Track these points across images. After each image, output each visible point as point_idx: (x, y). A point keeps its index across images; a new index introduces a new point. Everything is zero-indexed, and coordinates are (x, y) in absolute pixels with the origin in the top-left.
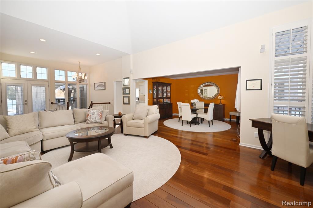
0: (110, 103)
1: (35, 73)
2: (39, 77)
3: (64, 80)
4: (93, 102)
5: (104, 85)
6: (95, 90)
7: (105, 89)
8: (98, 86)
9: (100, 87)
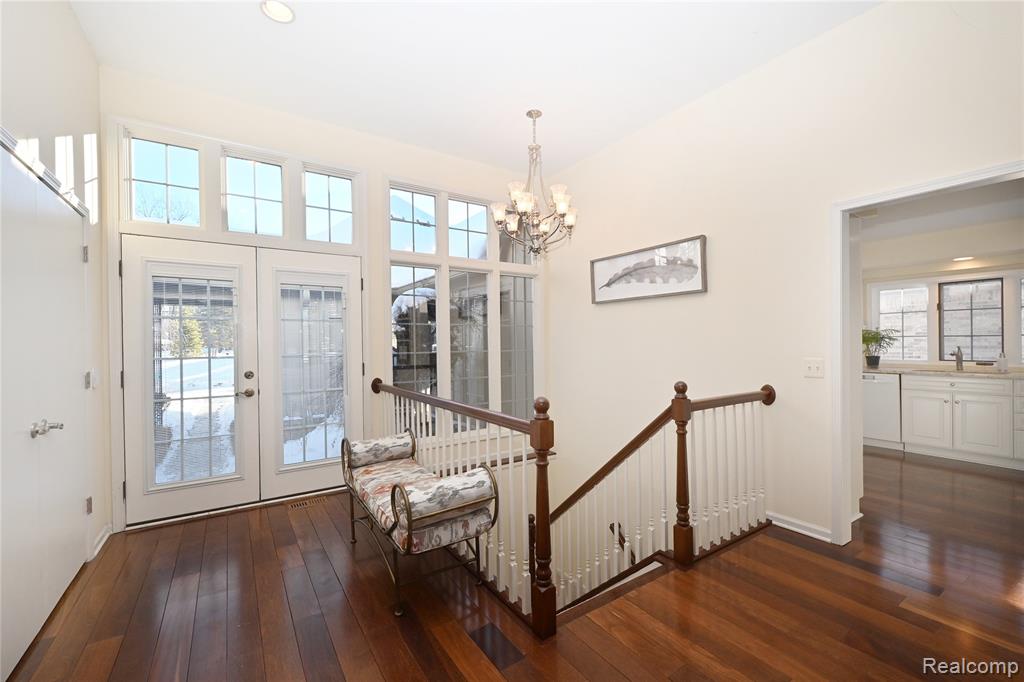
0: (768, 396)
1: (295, 208)
2: (316, 227)
3: (432, 250)
4: (692, 395)
5: (698, 262)
6: (594, 302)
7: (705, 289)
8: (626, 275)
9: (647, 280)
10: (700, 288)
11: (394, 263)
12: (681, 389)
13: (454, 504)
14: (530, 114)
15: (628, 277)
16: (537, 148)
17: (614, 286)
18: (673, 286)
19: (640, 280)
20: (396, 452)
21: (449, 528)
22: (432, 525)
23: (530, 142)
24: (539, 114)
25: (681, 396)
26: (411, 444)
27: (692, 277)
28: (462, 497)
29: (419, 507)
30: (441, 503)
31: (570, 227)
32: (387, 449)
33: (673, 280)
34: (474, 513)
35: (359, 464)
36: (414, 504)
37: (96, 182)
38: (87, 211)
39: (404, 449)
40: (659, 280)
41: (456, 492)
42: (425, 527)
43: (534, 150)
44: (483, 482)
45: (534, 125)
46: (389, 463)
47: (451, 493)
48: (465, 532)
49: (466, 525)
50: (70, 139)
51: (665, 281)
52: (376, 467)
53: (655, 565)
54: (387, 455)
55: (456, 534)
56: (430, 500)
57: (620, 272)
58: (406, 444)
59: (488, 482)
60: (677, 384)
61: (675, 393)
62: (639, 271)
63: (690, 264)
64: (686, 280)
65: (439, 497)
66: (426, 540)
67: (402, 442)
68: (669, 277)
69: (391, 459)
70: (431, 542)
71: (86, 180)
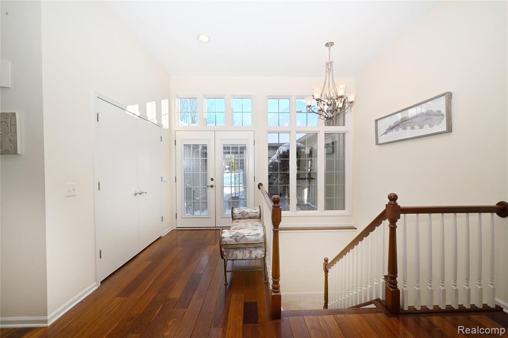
0: (503, 210)
5: (444, 111)
6: (377, 144)
7: (449, 129)
8: (396, 126)
9: (409, 128)
10: (445, 129)
11: (269, 132)
12: (393, 198)
13: (242, 242)
14: (327, 45)
15: (396, 127)
16: (331, 63)
17: (389, 134)
18: (427, 130)
19: (405, 128)
20: (252, 215)
21: (242, 252)
22: (234, 248)
23: (327, 60)
24: (332, 44)
25: (392, 203)
26: (259, 213)
27: (440, 123)
28: (247, 239)
29: (226, 239)
30: (236, 240)
31: (352, 102)
32: (248, 213)
33: (426, 126)
34: (256, 248)
35: (236, 218)
36: (223, 238)
37: (167, 116)
38: (162, 125)
39: (256, 214)
40: (417, 127)
41: (244, 236)
42: (230, 249)
43: (329, 64)
44: (259, 234)
45: (330, 50)
46: (248, 220)
47: (241, 236)
48: (250, 255)
49: (250, 252)
50: (154, 103)
51: (421, 127)
52: (242, 220)
53: (373, 306)
54: (247, 216)
55: (245, 255)
56: (231, 237)
57: (392, 125)
58: (257, 212)
59: (262, 235)
60: (390, 194)
61: (389, 201)
62: (404, 123)
63: (439, 114)
64: (436, 125)
65: (235, 237)
66: (230, 255)
67: (255, 211)
68: (424, 124)
69: (250, 218)
70: (232, 256)
71: (162, 114)
